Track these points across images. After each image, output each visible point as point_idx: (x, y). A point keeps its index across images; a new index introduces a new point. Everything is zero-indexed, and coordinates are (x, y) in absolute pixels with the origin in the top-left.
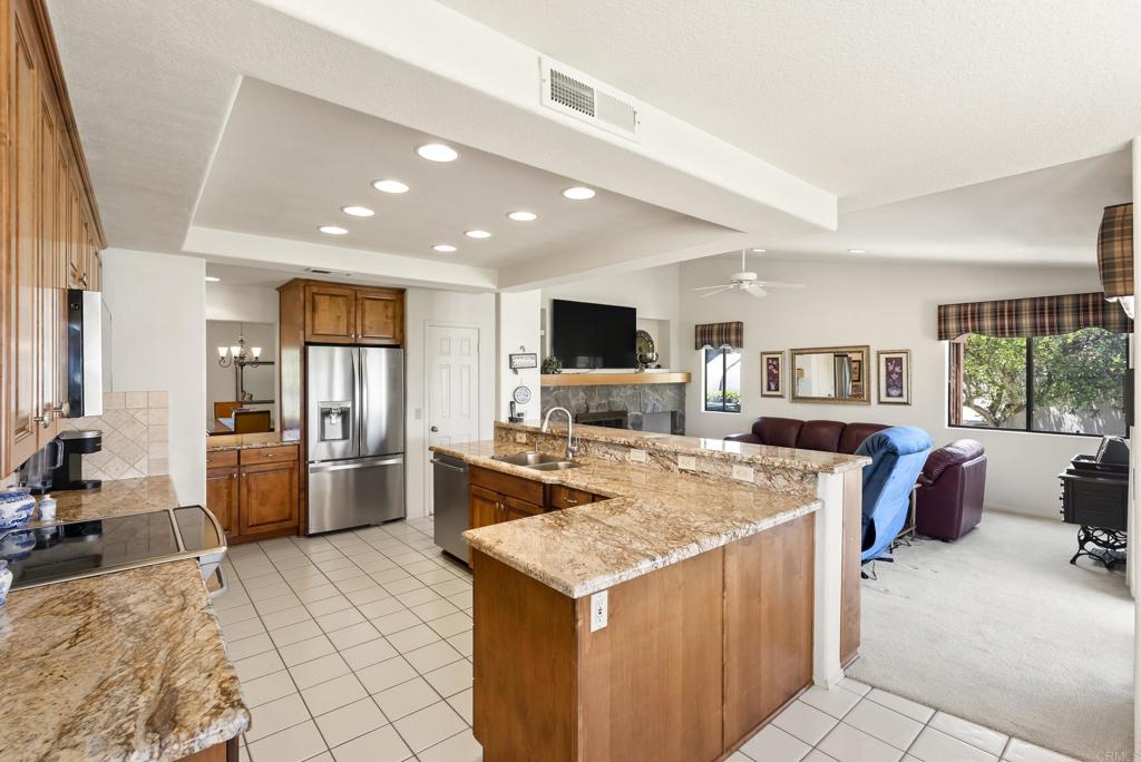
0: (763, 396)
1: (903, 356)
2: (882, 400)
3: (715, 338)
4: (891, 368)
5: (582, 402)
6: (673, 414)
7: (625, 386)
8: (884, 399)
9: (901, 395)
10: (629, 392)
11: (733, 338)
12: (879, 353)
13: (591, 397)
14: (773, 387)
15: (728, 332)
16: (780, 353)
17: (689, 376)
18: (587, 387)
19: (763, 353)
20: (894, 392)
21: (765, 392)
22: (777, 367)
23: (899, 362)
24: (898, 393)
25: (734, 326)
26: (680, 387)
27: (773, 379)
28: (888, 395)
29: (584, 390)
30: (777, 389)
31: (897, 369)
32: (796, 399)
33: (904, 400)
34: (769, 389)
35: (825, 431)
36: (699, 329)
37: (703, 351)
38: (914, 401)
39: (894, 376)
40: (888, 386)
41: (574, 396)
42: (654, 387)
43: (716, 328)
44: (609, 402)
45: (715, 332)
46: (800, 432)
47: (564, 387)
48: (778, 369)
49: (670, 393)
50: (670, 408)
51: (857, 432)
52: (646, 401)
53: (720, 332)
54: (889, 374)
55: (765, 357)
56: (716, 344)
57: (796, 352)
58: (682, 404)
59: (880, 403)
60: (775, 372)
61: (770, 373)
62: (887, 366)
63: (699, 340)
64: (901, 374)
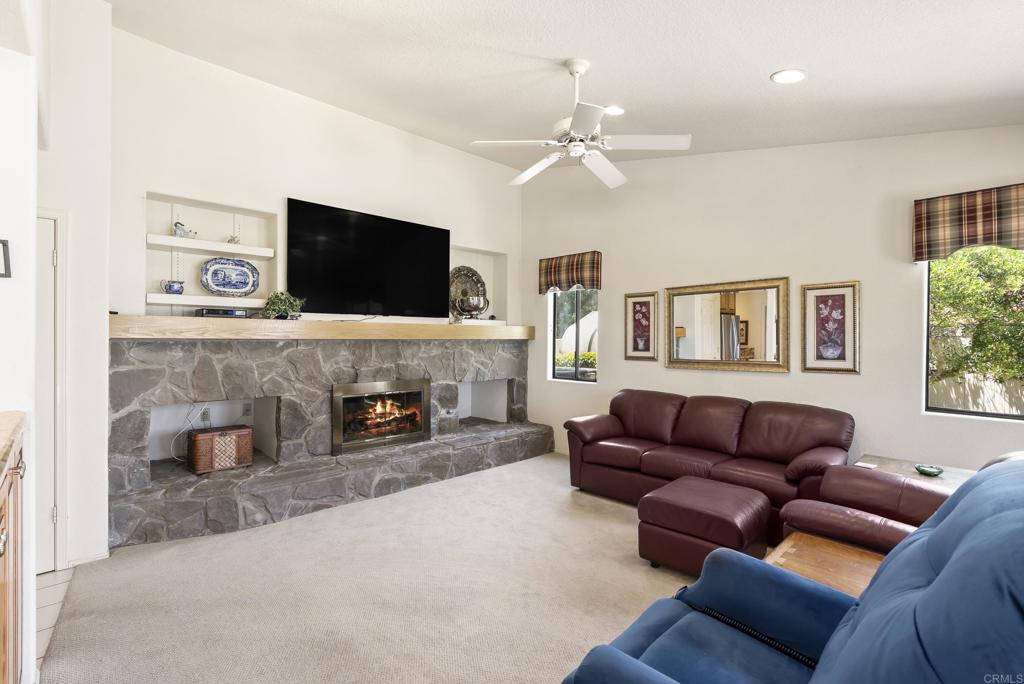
0: (628, 358)
1: (848, 292)
2: (809, 365)
3: (563, 276)
4: (825, 312)
5: (346, 367)
6: (510, 382)
7: (428, 342)
8: (812, 362)
9: (842, 357)
10: (434, 352)
11: (587, 274)
12: (805, 290)
13: (362, 359)
14: (641, 345)
15: (580, 266)
16: (652, 295)
17: (532, 331)
18: (357, 342)
19: (628, 296)
20: (830, 352)
21: (631, 353)
22: (647, 317)
23: (839, 302)
24: (837, 353)
25: (588, 258)
26: (521, 345)
27: (641, 332)
28: (820, 357)
29: (349, 348)
30: (647, 348)
31: (836, 314)
32: (674, 362)
33: (847, 364)
34: (636, 348)
35: (715, 412)
36: (544, 264)
37: (550, 295)
38: (864, 369)
39: (831, 326)
40: (820, 342)
41: (327, 358)
42: (478, 344)
43: (565, 261)
44: (398, 366)
45: (564, 268)
46: (679, 412)
47: (307, 342)
48: (648, 319)
49: (504, 355)
50: (504, 374)
51: (769, 416)
52: (464, 365)
53: (570, 268)
54: (821, 323)
55: (631, 301)
56: (564, 285)
57: (674, 293)
58: (522, 368)
59: (806, 369)
60: (644, 322)
61: (637, 323)
62: (818, 310)
63: (543, 279)
64: (841, 323)
